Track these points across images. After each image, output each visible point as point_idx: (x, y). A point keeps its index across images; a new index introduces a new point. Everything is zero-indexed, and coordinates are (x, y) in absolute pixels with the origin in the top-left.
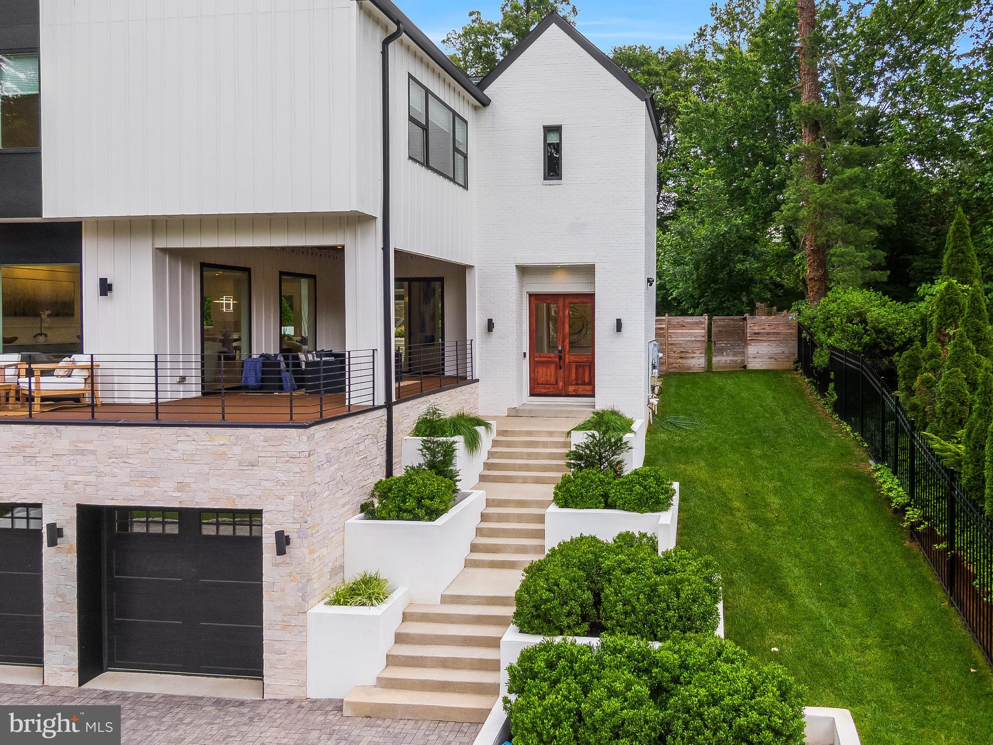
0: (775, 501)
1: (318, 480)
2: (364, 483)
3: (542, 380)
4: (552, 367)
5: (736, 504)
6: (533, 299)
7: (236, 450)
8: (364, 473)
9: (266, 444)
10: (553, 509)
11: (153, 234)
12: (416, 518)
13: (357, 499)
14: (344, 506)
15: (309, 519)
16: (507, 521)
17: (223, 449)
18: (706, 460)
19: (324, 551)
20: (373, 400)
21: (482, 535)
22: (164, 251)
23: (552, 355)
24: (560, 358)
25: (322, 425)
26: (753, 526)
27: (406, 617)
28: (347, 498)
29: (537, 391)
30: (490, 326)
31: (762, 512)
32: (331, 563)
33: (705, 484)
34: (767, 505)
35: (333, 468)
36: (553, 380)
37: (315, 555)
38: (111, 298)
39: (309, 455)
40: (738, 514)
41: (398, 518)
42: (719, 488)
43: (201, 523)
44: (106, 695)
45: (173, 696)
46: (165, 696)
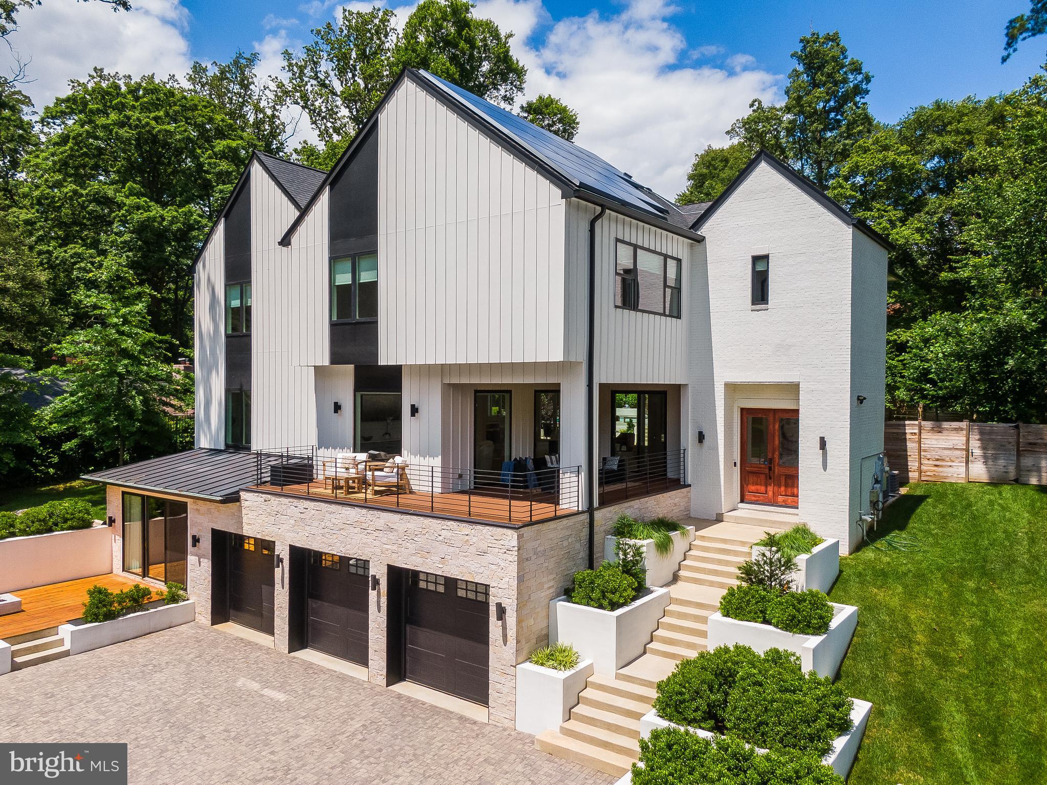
0: (965, 641)
1: (527, 568)
2: (568, 572)
3: (752, 488)
4: (762, 477)
5: (920, 637)
6: (745, 413)
7: (475, 540)
8: (568, 564)
9: (492, 538)
10: (718, 616)
11: (443, 374)
12: (601, 607)
13: (560, 584)
14: (549, 589)
17: (467, 538)
18: (905, 587)
19: (532, 622)
20: (578, 506)
22: (449, 385)
23: (763, 466)
24: (770, 469)
26: (928, 662)
28: (551, 584)
29: (748, 498)
30: (701, 437)
31: (945, 650)
32: (537, 632)
33: (891, 612)
34: (954, 643)
35: (539, 560)
36: (763, 489)
37: (524, 624)
38: (417, 419)
39: (519, 550)
40: (917, 648)
41: (588, 605)
42: (906, 618)
43: (457, 588)
44: (399, 697)
45: (437, 707)
46: (432, 706)
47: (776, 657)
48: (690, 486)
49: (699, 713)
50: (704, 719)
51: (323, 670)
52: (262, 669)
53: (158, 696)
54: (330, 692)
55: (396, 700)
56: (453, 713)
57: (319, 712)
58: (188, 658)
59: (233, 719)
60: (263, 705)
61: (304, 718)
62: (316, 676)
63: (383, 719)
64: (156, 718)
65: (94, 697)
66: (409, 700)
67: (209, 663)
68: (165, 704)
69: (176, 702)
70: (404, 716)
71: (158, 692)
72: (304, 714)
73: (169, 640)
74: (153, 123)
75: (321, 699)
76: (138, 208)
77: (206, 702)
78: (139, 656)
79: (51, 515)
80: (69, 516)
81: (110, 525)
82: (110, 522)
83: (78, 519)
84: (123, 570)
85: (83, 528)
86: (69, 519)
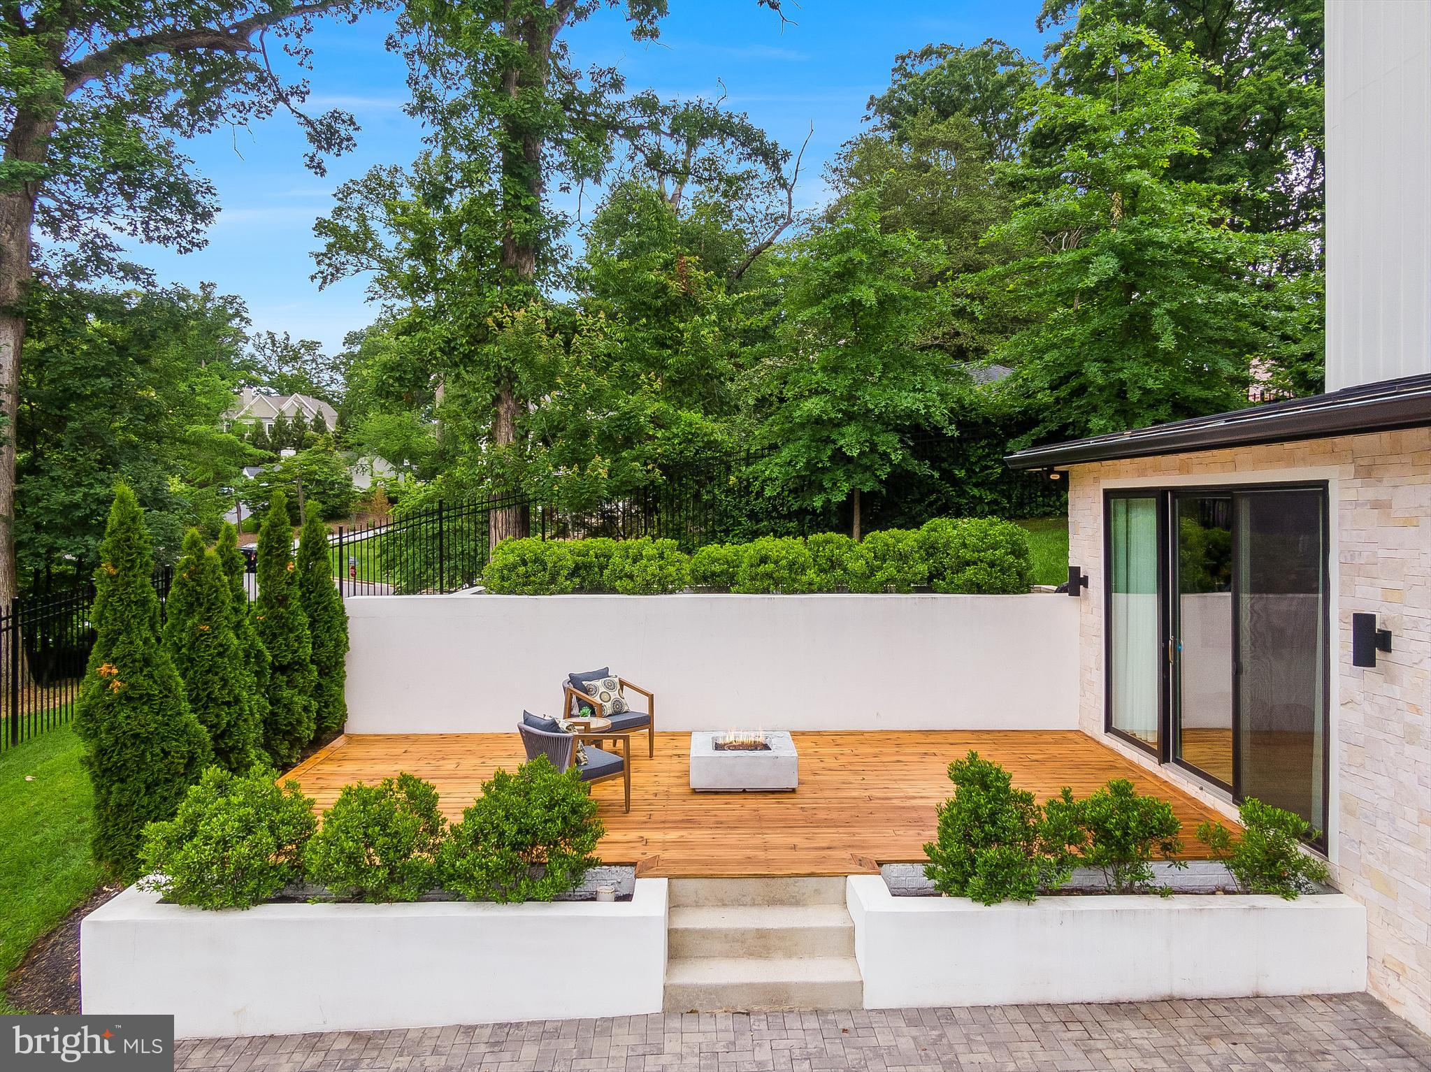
79: (930, 550)
80: (968, 555)
81: (1075, 593)
82: (1075, 583)
83: (992, 565)
84: (1108, 728)
85: (1004, 590)
86: (968, 564)
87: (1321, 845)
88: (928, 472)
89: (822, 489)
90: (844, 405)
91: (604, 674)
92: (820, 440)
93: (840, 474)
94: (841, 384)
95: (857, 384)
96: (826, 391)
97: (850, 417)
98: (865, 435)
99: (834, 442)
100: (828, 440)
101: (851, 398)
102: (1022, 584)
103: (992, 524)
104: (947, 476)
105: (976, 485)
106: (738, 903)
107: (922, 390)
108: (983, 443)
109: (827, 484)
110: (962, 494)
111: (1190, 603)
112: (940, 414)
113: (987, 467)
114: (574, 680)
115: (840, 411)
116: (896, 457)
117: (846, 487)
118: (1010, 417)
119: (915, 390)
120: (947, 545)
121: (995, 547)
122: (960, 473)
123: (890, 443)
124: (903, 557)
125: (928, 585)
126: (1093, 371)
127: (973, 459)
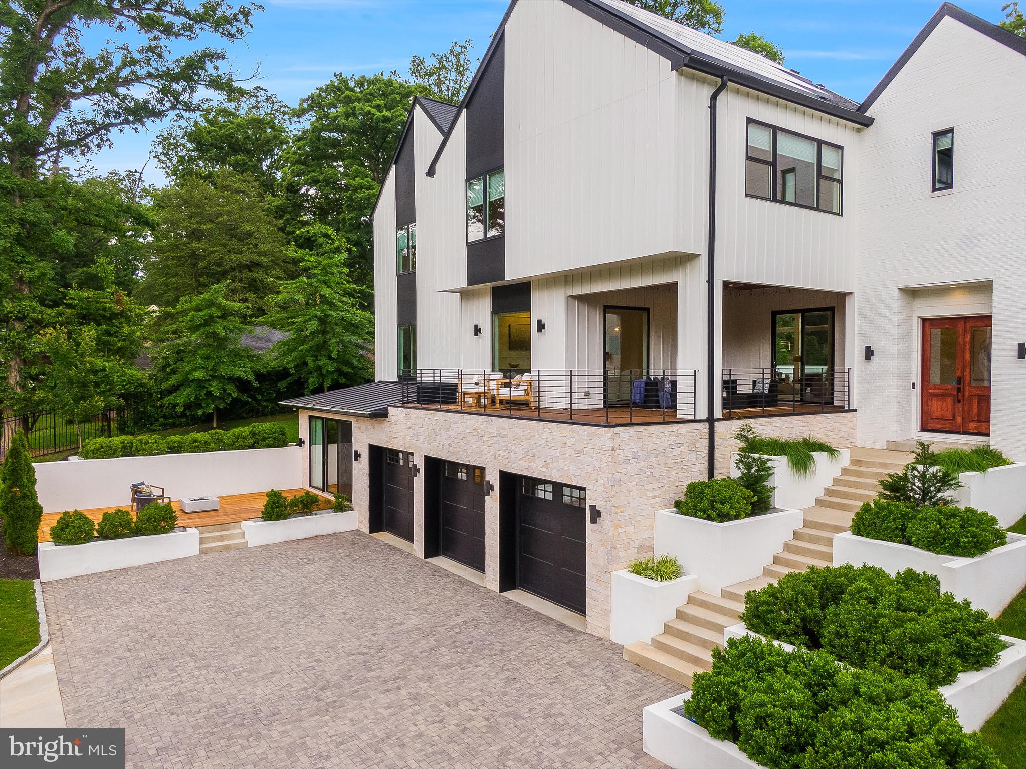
1: (624, 471)
2: (680, 484)
3: (936, 414)
4: (949, 400)
6: (927, 324)
7: (573, 441)
8: (680, 475)
9: (588, 438)
10: (848, 535)
11: (566, 285)
12: (709, 518)
13: (671, 495)
14: (654, 497)
15: (614, 500)
16: (818, 544)
17: (566, 439)
19: (632, 530)
20: (695, 414)
21: (789, 551)
22: (574, 297)
23: (949, 387)
24: (959, 390)
25: (628, 428)
27: (691, 600)
28: (658, 492)
29: (931, 425)
30: (869, 353)
32: (638, 541)
35: (641, 464)
36: (949, 415)
37: (621, 530)
38: (544, 334)
39: (613, 449)
43: (563, 495)
44: (509, 601)
45: (540, 613)
46: (536, 612)
47: (910, 579)
48: (855, 410)
49: (792, 626)
50: (796, 634)
51: (448, 574)
52: (396, 569)
53: (302, 582)
54: (447, 592)
55: (504, 604)
56: (554, 620)
57: (429, 607)
58: (338, 556)
59: (354, 605)
60: (384, 596)
61: (414, 610)
62: (440, 578)
63: (485, 618)
64: (292, 598)
65: (252, 578)
66: (516, 605)
67: (354, 561)
68: (304, 588)
69: (313, 587)
70: (505, 617)
71: (303, 579)
72: (415, 607)
73: (331, 542)
74: (374, 111)
75: (436, 597)
76: (361, 188)
77: (338, 590)
78: (301, 552)
79: (253, 434)
80: (267, 436)
81: (301, 446)
82: (300, 443)
83: (274, 438)
84: (310, 486)
85: (278, 446)
86: (267, 438)
87: (351, 501)
88: (246, 398)
89: (201, 407)
90: (211, 373)
91: (143, 483)
92: (200, 387)
93: (209, 400)
94: (210, 364)
95: (216, 364)
96: (203, 368)
97: (213, 377)
98: (221, 385)
99: (207, 388)
100: (204, 387)
101: (214, 370)
102: (285, 444)
103: (274, 425)
104: (254, 398)
105: (265, 400)
106: (213, 532)
107: (243, 367)
108: (267, 383)
109: (203, 405)
110: (259, 404)
111: (330, 446)
112: (251, 377)
113: (270, 393)
114: (134, 486)
115: (210, 376)
116: (234, 395)
117: (212, 406)
118: (278, 372)
119: (241, 367)
120: (259, 432)
121: (275, 432)
122: (259, 397)
123: (231, 389)
124: (244, 438)
125: (252, 446)
126: (309, 360)
127: (264, 390)
